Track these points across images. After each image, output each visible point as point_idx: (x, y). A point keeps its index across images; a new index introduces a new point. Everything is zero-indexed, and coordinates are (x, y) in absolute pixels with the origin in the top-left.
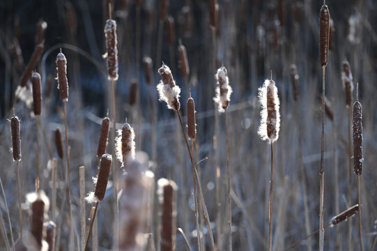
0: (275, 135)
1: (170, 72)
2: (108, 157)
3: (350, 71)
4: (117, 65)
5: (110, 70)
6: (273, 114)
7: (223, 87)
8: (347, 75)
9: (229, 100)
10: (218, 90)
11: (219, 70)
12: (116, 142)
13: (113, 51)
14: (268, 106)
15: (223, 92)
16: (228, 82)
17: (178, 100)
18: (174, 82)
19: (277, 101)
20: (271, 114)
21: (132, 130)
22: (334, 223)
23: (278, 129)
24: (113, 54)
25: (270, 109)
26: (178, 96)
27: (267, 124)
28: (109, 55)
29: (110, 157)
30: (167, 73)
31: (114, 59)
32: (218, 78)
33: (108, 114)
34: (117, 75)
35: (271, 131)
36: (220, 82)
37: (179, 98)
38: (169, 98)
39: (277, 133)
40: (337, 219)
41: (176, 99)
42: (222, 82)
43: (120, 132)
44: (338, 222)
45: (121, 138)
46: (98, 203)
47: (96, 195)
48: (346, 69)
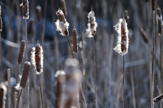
0: (126, 50)
1: (63, 14)
2: (28, 63)
3: (161, 14)
4: (28, 10)
5: (24, 13)
6: (125, 38)
7: (92, 23)
8: (159, 16)
9: (95, 30)
10: (89, 25)
11: (90, 13)
12: (32, 54)
13: (26, 2)
14: (122, 34)
15: (92, 26)
16: (95, 20)
17: (67, 30)
18: (65, 20)
19: (127, 31)
20: (124, 39)
21: (41, 48)
22: (155, 101)
23: (127, 47)
24: (26, 4)
25: (123, 35)
26: (67, 28)
27: (121, 44)
28: (24, 4)
29: (29, 63)
30: (61, 15)
31: (26, 7)
32: (89, 18)
33: (24, 38)
34: (28, 16)
35: (123, 48)
36: (90, 20)
37: (68, 29)
38: (63, 29)
39: (127, 49)
40: (156, 99)
41: (66, 30)
42: (92, 20)
43: (34, 49)
44: (157, 101)
45: (34, 52)
46: (22, 90)
47: (21, 85)
48: (159, 12)
